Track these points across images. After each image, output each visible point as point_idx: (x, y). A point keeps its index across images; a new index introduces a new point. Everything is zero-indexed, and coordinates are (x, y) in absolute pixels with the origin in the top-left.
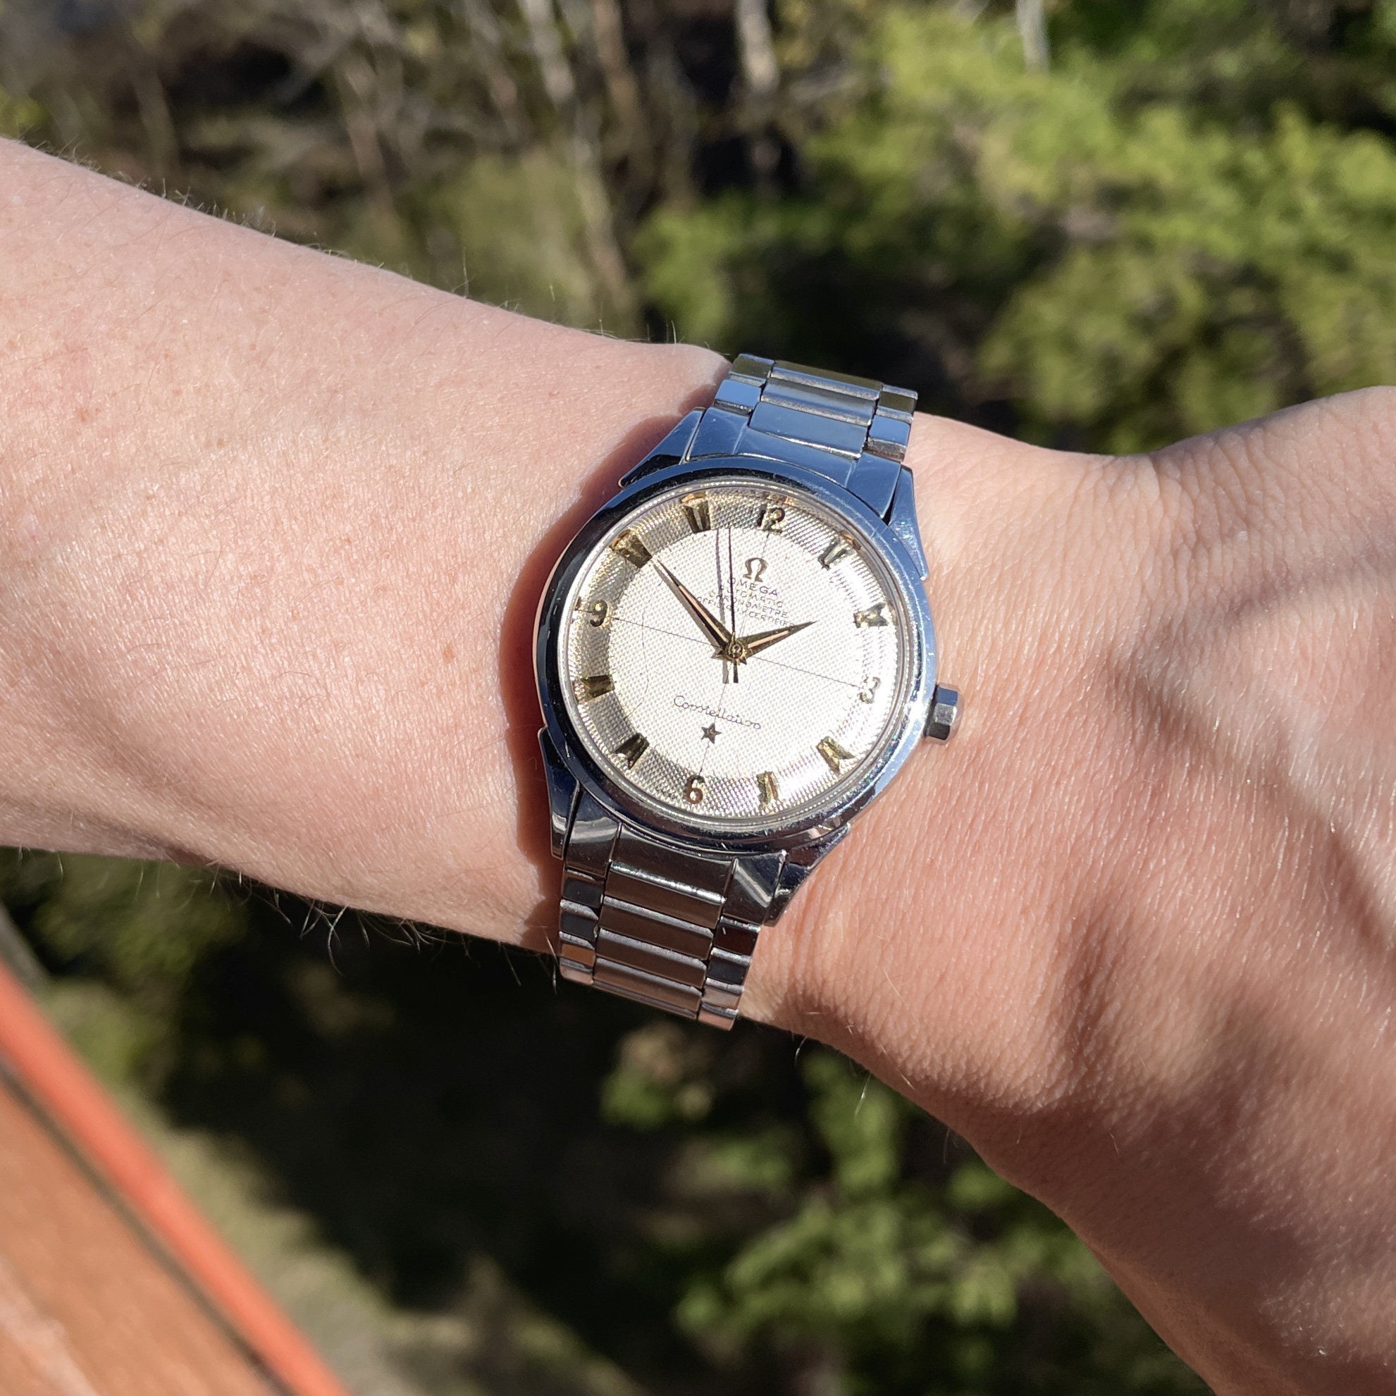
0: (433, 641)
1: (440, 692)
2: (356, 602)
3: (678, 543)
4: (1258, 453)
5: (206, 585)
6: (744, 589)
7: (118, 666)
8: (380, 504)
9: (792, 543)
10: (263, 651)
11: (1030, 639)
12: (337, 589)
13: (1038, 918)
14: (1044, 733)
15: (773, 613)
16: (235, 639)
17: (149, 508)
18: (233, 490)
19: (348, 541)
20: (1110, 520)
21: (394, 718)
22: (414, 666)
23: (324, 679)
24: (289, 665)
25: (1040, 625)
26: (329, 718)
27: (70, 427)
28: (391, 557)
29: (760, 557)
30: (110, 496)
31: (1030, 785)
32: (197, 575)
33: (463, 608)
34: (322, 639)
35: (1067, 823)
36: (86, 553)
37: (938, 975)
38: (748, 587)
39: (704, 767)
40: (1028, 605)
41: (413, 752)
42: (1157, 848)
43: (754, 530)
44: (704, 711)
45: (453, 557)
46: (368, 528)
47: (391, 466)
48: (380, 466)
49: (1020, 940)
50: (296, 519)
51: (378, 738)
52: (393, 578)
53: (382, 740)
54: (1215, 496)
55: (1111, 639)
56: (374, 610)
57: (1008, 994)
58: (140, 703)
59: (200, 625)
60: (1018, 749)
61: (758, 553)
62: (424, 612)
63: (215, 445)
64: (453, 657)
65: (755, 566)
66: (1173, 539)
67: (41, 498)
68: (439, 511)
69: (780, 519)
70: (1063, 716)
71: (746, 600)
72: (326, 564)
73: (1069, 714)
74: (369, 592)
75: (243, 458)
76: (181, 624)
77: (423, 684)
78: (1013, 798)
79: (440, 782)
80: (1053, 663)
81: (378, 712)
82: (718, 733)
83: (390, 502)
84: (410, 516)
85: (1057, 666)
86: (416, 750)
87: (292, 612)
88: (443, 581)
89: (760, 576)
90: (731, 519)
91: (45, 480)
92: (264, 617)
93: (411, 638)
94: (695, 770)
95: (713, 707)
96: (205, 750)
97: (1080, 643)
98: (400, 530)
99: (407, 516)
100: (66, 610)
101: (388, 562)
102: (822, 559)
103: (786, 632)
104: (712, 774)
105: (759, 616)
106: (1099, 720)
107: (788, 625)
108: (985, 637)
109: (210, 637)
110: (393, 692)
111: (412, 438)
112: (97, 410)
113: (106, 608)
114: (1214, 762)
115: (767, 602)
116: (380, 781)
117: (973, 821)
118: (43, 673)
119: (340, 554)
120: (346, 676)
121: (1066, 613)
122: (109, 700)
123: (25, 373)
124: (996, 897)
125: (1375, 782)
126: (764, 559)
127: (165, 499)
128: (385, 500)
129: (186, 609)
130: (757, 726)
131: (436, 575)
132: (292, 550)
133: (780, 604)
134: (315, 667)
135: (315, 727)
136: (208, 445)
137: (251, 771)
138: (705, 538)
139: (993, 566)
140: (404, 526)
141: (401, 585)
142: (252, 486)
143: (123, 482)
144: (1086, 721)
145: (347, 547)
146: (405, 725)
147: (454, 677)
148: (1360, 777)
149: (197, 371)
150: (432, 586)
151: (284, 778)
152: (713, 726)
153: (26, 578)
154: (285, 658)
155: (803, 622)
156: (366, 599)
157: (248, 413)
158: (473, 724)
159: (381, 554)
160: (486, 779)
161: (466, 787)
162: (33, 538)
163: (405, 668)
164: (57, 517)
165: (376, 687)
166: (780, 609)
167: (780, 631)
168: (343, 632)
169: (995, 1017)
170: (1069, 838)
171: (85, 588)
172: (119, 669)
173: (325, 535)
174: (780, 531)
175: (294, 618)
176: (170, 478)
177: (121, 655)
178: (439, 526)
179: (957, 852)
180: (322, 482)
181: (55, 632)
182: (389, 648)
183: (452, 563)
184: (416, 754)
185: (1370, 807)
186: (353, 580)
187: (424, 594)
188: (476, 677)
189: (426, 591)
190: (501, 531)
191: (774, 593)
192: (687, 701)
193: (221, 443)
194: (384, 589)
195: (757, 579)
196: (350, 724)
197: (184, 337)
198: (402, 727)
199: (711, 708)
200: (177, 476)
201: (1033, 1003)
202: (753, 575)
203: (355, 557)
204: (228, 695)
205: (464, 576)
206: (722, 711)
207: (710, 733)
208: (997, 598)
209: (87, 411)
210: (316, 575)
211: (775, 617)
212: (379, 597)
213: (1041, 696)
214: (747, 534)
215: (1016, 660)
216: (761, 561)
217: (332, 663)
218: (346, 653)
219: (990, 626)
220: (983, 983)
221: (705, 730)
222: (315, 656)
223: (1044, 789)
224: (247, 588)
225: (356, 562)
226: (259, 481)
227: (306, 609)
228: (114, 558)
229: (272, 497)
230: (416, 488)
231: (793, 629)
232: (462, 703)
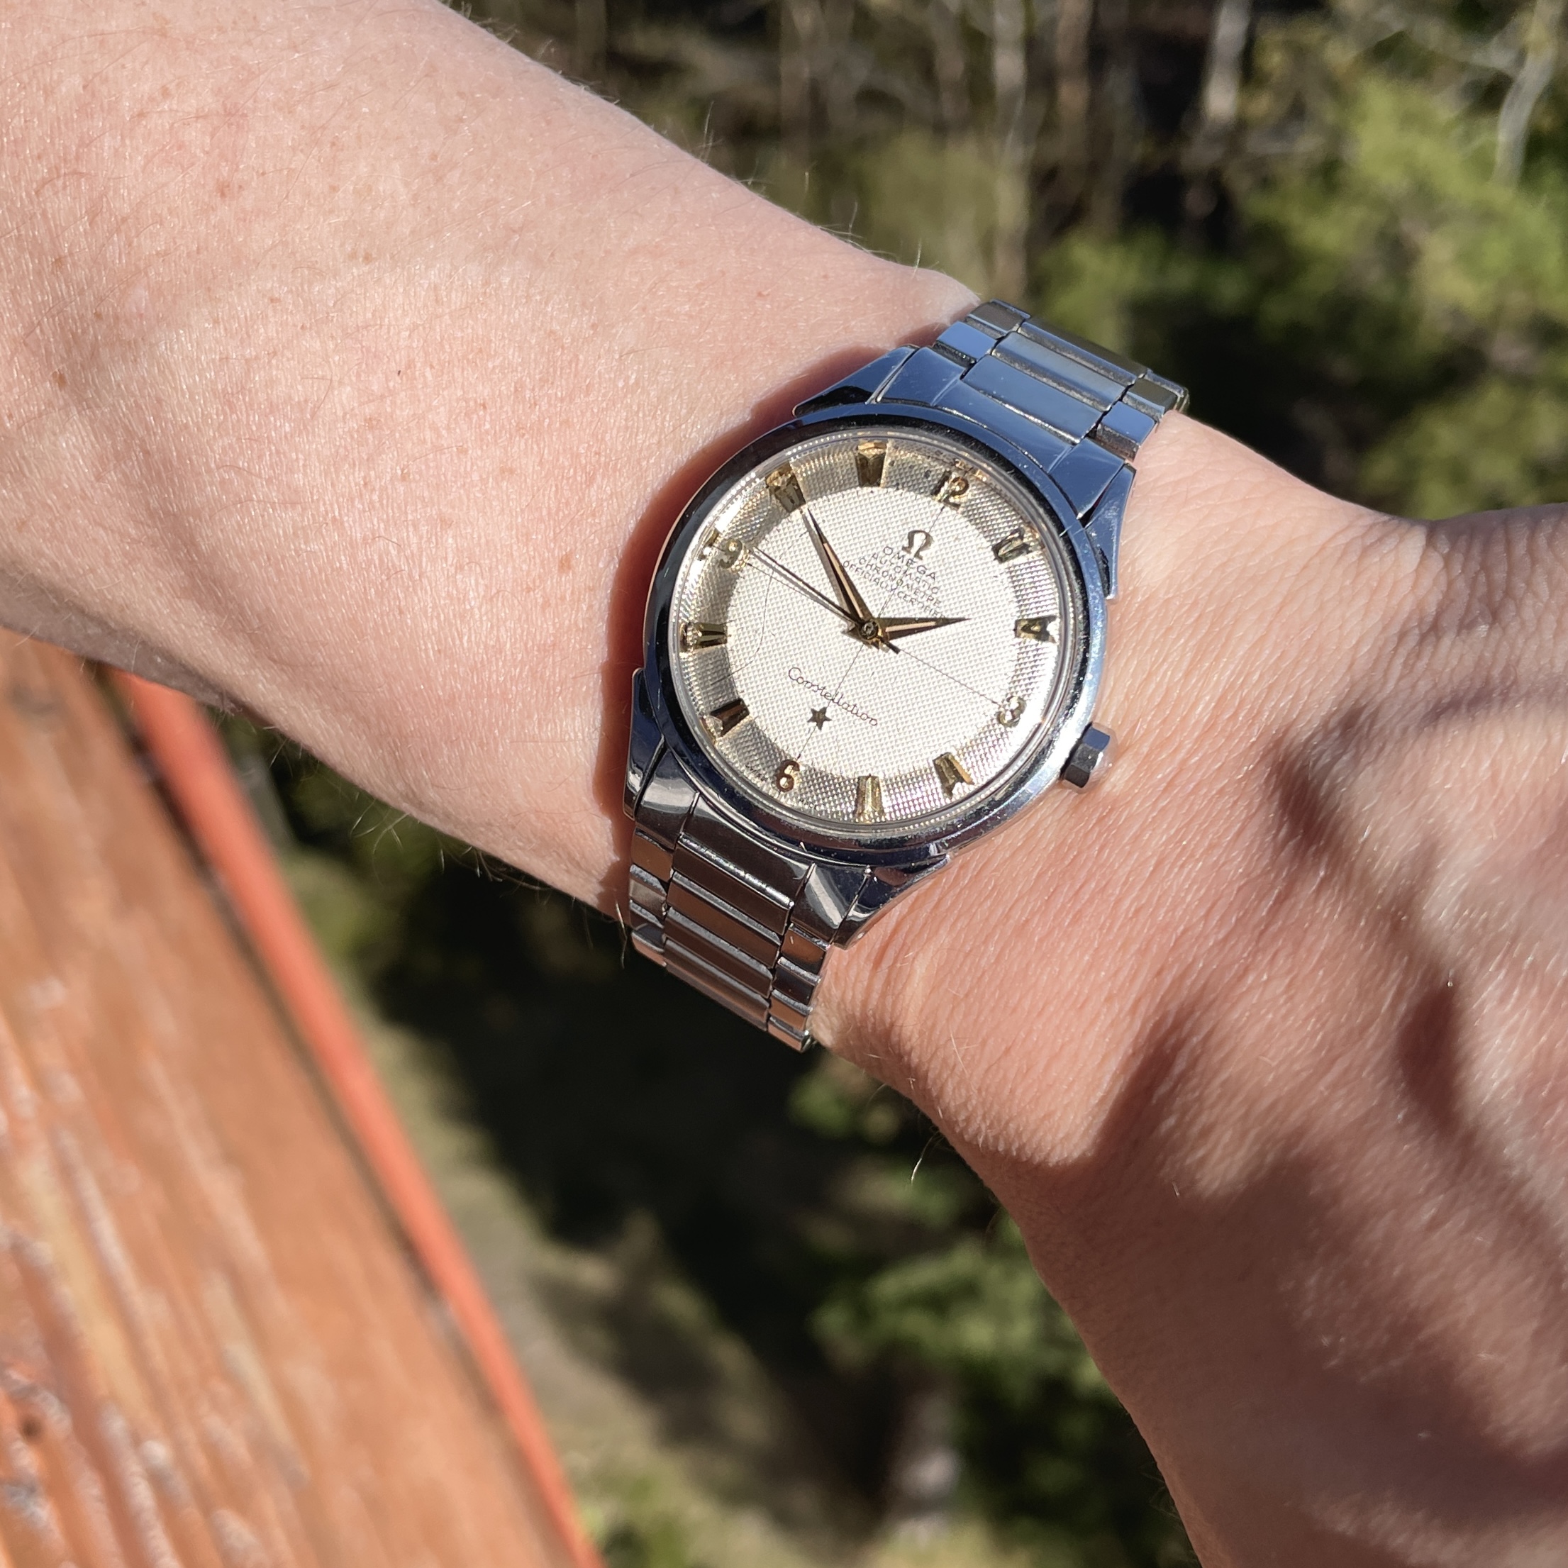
0: (552, 545)
1: (546, 604)
2: (475, 477)
3: (839, 494)
4: (1542, 540)
5: (313, 415)
6: (900, 564)
7: (204, 482)
8: (529, 373)
9: (969, 523)
10: (360, 506)
11: (1208, 698)
12: (459, 458)
13: (1121, 1010)
14: (1187, 807)
15: (925, 599)
16: (333, 485)
17: (270, 313)
18: (369, 315)
19: (484, 406)
20: (1348, 582)
21: (488, 619)
22: (525, 567)
23: (421, 556)
24: (385, 530)
25: (1223, 685)
26: (416, 601)
27: (206, 199)
28: (526, 436)
29: (927, 531)
30: (231, 288)
31: (1153, 862)
32: (306, 401)
33: (594, 515)
34: (429, 510)
35: (1179, 913)
36: (192, 347)
37: (1003, 1048)
38: (905, 562)
39: (803, 754)
40: (1217, 659)
41: (501, 664)
42: (1262, 960)
43: (929, 499)
44: (819, 692)
45: (596, 453)
46: (509, 398)
47: (552, 332)
48: (540, 329)
49: (1097, 1029)
50: (432, 367)
51: (466, 638)
52: (524, 462)
53: (469, 640)
54: (1475, 579)
55: (1294, 716)
56: (494, 493)
57: (1071, 1085)
58: (222, 530)
59: (297, 459)
60: (1154, 817)
61: (926, 525)
62: (549, 509)
63: (361, 259)
64: (569, 568)
65: (919, 540)
66: (1409, 619)
67: (158, 274)
68: (592, 398)
69: (960, 493)
70: (1214, 792)
71: (898, 576)
72: (453, 426)
73: (1221, 792)
74: (493, 470)
75: (388, 281)
76: (278, 452)
77: (529, 590)
78: (1130, 872)
79: (523, 703)
80: (1223, 730)
81: (472, 608)
82: (828, 720)
83: (541, 373)
84: (559, 394)
85: (1227, 734)
86: (504, 662)
87: (402, 470)
88: (579, 478)
89: (921, 553)
90: (906, 479)
91: (166, 253)
92: (369, 468)
93: (528, 535)
94: (793, 755)
95: (831, 690)
96: (280, 601)
97: (1259, 713)
98: (543, 408)
99: (556, 394)
100: (161, 406)
101: (523, 441)
102: (996, 549)
103: (933, 624)
104: (810, 763)
105: (908, 598)
106: (1248, 806)
107: (938, 616)
108: (1159, 685)
109: (305, 474)
110: (494, 591)
111: (584, 304)
112: (240, 187)
113: (203, 414)
114: (1349, 878)
115: (921, 584)
116: (459, 686)
117: (1081, 887)
118: (131, 473)
119: (471, 419)
120: (446, 559)
121: (1256, 677)
122: (191, 520)
123: (172, 126)
124: (1083, 977)
125: (1514, 940)
126: (932, 534)
127: (291, 307)
128: (535, 369)
129: (286, 437)
130: (873, 722)
131: (572, 470)
132: (419, 401)
133: (935, 591)
134: (414, 540)
135: (399, 608)
136: (353, 256)
137: (325, 638)
138: (871, 495)
139: (1195, 603)
140: (550, 405)
141: (531, 471)
142: (391, 315)
143: (249, 276)
144: (1235, 803)
145: (481, 413)
146: (498, 630)
147: (565, 591)
148: (1500, 930)
149: (363, 169)
150: (565, 481)
151: (358, 655)
152: (824, 711)
153: (125, 360)
154: (382, 520)
155: (956, 616)
156: (488, 477)
157: (407, 231)
158: (574, 647)
159: (518, 431)
160: (574, 712)
161: (550, 716)
162: (141, 316)
163: (514, 567)
164: (170, 298)
165: (476, 580)
166: (934, 596)
167: (926, 620)
168: (453, 508)
169: (1052, 1108)
170: (1176, 929)
171: (184, 387)
172: (205, 486)
173: (460, 393)
174: (956, 506)
175: (404, 478)
176: (302, 285)
177: (209, 471)
178: (588, 414)
179: (1055, 917)
180: (470, 331)
181: (147, 428)
182: (500, 539)
183: (593, 460)
184: (503, 667)
185: (1499, 967)
186: (479, 453)
187: (554, 489)
188: (590, 597)
189: (556, 486)
190: (656, 438)
191: (933, 577)
192: (803, 675)
193: (368, 259)
194: (512, 471)
195: (917, 555)
196: (439, 614)
197: (359, 127)
198: (495, 632)
199: (828, 690)
200: (310, 284)
201: (1094, 1101)
202: (914, 550)
203: (488, 426)
204: (314, 547)
205: (603, 479)
206: (839, 696)
207: (819, 718)
208: (1186, 642)
209: (228, 186)
210: (439, 436)
211: (926, 604)
212: (503, 479)
213: (1199, 765)
214: (920, 501)
215: (1184, 719)
216: (928, 535)
217: (434, 540)
218: (450, 533)
219: (1169, 673)
220: (1047, 1067)
221: (814, 712)
222: (416, 527)
223: (1167, 868)
224: (358, 431)
225: (487, 432)
226: (400, 312)
227: (420, 473)
228: (221, 359)
229: (410, 335)
230: (574, 365)
231: (945, 622)
232: (567, 622)
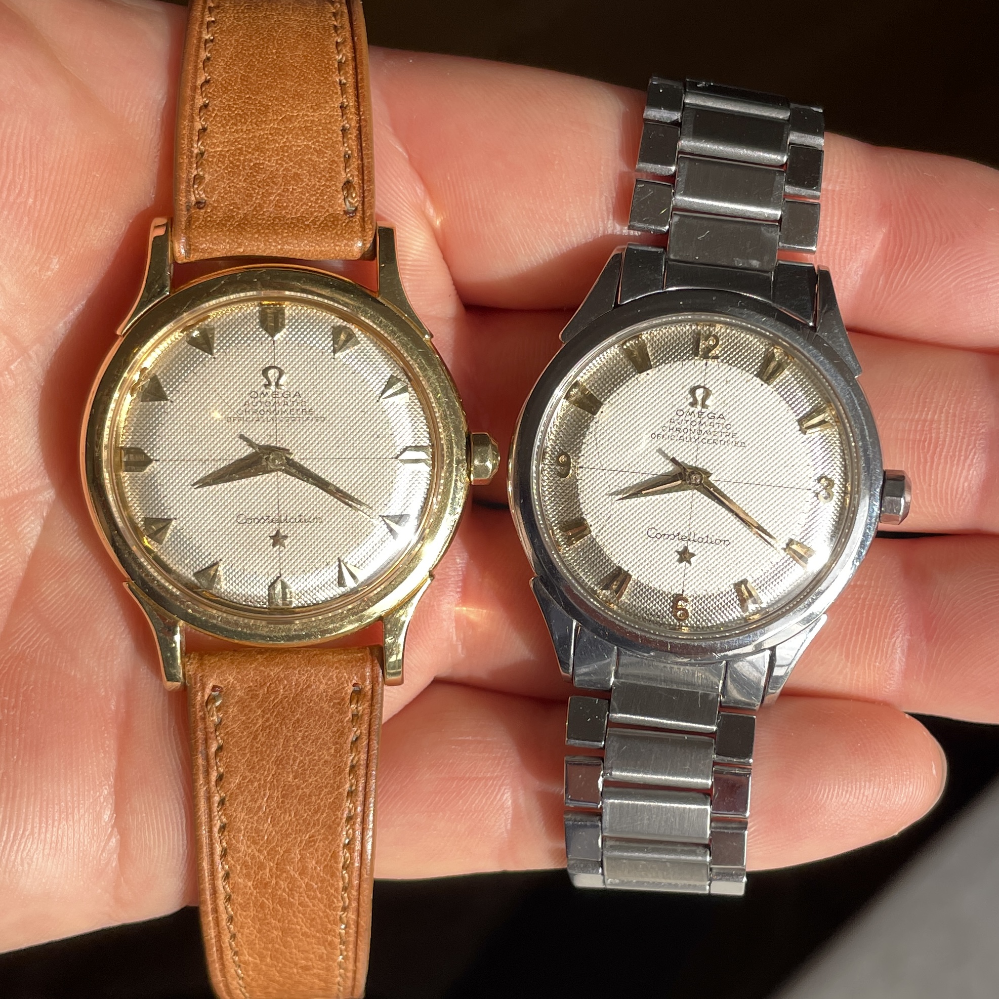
3: (624, 386)
6: (693, 419)
9: (730, 367)
15: (723, 435)
29: (702, 385)
38: (697, 416)
39: (685, 589)
43: (693, 360)
44: (676, 538)
61: (700, 381)
65: (699, 393)
69: (714, 346)
71: (696, 428)
82: (692, 554)
90: (669, 354)
94: (678, 592)
102: (760, 376)
104: (693, 593)
115: (716, 426)
126: (707, 386)
130: (727, 543)
133: (729, 427)
138: (648, 377)
152: (687, 550)
166: (729, 431)
174: (716, 357)
191: (721, 417)
192: (659, 531)
195: (703, 406)
199: (682, 533)
202: (699, 403)
206: (693, 535)
211: (726, 439)
214: (687, 366)
216: (704, 388)
221: (679, 554)
